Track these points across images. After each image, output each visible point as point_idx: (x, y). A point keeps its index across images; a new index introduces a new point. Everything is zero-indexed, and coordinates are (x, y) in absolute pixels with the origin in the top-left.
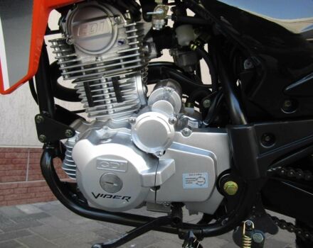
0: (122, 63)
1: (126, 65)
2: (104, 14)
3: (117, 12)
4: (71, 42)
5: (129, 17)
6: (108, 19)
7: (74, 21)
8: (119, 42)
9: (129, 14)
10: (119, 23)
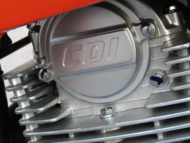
0: (159, 130)
1: (168, 134)
2: (118, 20)
3: (148, 12)
4: (49, 76)
5: (177, 23)
6: (127, 32)
7: (55, 36)
8: (153, 78)
9: (175, 14)
10: (151, 36)
